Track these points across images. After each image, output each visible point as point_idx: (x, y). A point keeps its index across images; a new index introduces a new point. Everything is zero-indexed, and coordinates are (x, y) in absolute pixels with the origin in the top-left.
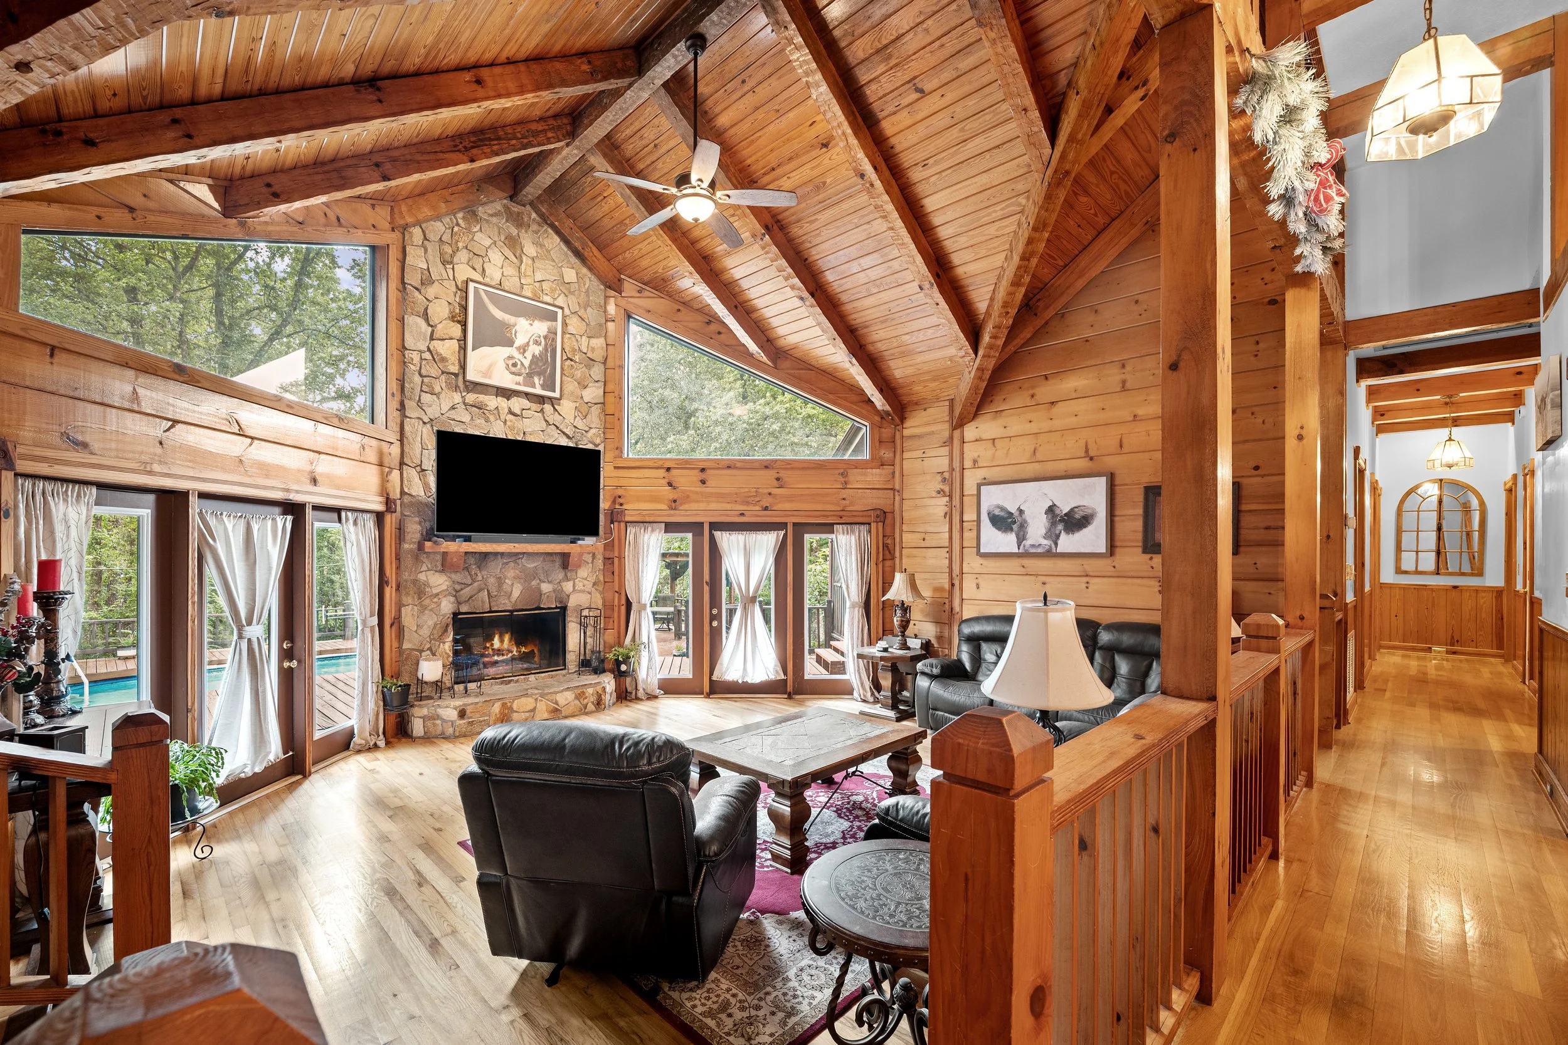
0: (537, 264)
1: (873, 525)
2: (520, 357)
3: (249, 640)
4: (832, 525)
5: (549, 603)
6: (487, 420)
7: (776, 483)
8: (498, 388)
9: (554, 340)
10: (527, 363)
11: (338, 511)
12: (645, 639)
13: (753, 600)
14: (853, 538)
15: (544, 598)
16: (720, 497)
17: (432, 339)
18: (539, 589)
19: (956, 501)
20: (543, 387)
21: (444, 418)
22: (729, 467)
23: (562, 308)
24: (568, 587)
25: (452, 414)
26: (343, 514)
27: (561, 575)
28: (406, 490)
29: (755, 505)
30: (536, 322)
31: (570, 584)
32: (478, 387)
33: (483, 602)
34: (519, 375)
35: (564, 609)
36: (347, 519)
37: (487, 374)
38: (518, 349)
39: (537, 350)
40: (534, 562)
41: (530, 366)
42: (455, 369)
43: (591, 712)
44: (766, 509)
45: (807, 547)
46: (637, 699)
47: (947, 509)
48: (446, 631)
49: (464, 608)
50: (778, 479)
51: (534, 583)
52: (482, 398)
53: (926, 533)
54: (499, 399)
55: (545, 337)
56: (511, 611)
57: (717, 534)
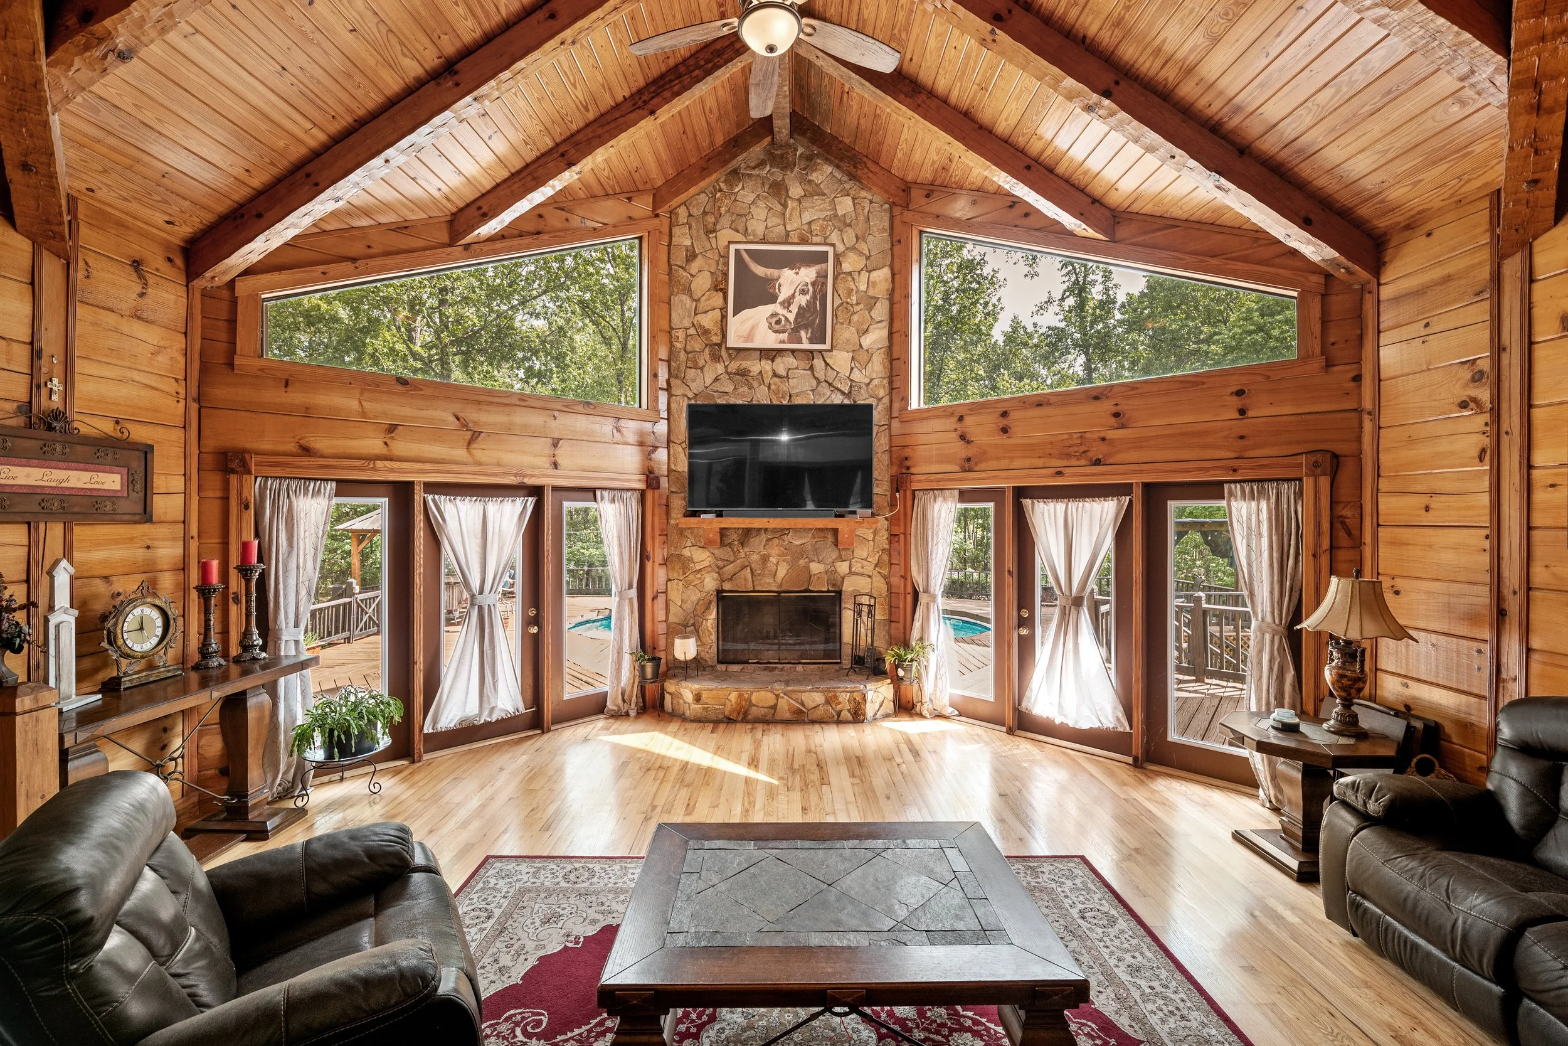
0: (804, 204)
1: (1308, 483)
2: (785, 312)
3: (480, 608)
4: (1221, 484)
5: (821, 586)
6: (751, 387)
7: (1113, 421)
8: (761, 350)
9: (824, 284)
10: (791, 317)
11: (593, 490)
12: (933, 640)
13: (1077, 602)
14: (1264, 504)
15: (814, 579)
16: (1028, 449)
17: (696, 314)
18: (807, 568)
19: (1512, 421)
20: (811, 341)
21: (708, 391)
22: (1039, 405)
23: (833, 245)
24: (843, 568)
25: (716, 387)
26: (598, 493)
27: (835, 555)
28: (673, 467)
29: (1078, 458)
30: (803, 269)
31: (847, 564)
32: (742, 354)
33: (746, 580)
34: (783, 332)
35: (839, 593)
36: (602, 498)
37: (749, 337)
38: (782, 304)
39: (803, 300)
40: (801, 538)
41: (796, 320)
42: (716, 339)
43: (847, 722)
44: (1097, 462)
45: (1172, 520)
46: (921, 715)
47: (1486, 441)
48: (708, 608)
49: (727, 586)
50: (1116, 415)
51: (802, 562)
52: (745, 364)
53: (1432, 494)
54: (763, 362)
55: (813, 284)
56: (779, 592)
57: (1027, 502)
